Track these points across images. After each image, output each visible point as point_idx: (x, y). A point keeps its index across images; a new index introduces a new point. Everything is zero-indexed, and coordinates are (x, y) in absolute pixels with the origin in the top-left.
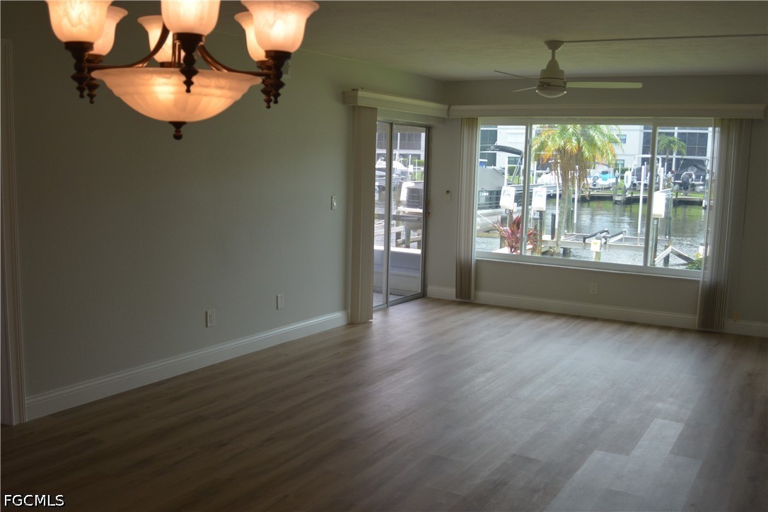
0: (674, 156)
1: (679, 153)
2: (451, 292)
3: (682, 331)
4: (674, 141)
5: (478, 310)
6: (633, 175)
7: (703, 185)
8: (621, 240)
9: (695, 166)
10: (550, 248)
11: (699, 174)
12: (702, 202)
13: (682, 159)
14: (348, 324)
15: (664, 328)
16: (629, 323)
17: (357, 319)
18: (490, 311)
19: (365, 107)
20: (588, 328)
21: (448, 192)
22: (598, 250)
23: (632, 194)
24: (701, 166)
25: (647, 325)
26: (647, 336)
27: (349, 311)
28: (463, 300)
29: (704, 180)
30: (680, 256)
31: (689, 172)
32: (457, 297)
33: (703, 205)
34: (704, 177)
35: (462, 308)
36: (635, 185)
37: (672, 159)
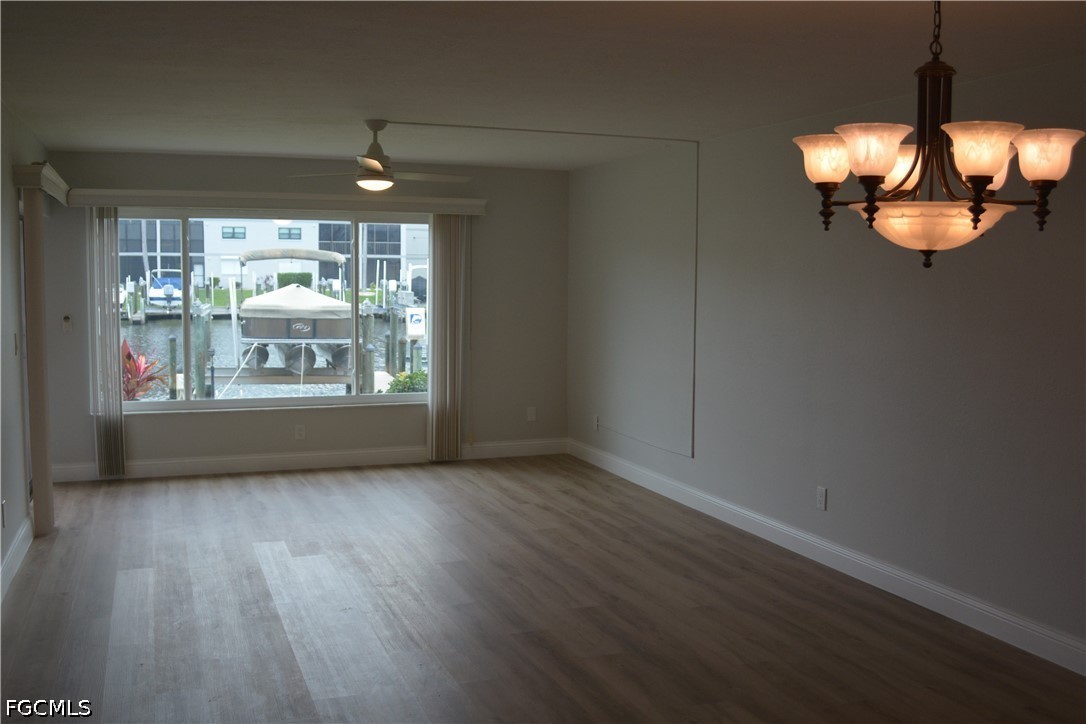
2: (90, 468)
14: (35, 538)
21: (67, 318)
27: (32, 515)
28: (111, 477)
32: (101, 474)
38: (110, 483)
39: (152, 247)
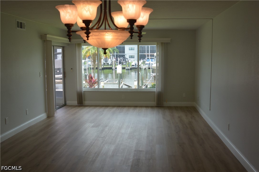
0: (115, 54)
1: (117, 53)
2: (75, 103)
3: (152, 107)
4: (115, 49)
5: (87, 108)
6: (104, 60)
7: (125, 62)
8: (107, 82)
9: (122, 57)
10: (85, 86)
11: (124, 59)
12: (125, 68)
13: (118, 55)
14: (47, 117)
15: (147, 107)
16: (136, 107)
17: (50, 116)
18: (91, 108)
19: (49, 40)
20: (125, 109)
21: (72, 69)
22: (103, 85)
23: (103, 66)
24: (124, 57)
25: (141, 107)
26: (144, 110)
27: (47, 112)
29: (125, 61)
30: (126, 85)
31: (121, 59)
32: (78, 104)
33: (126, 69)
34: (125, 60)
35: (81, 107)
36: (104, 63)
37: (115, 55)
38: (79, 106)
39: (148, 52)
